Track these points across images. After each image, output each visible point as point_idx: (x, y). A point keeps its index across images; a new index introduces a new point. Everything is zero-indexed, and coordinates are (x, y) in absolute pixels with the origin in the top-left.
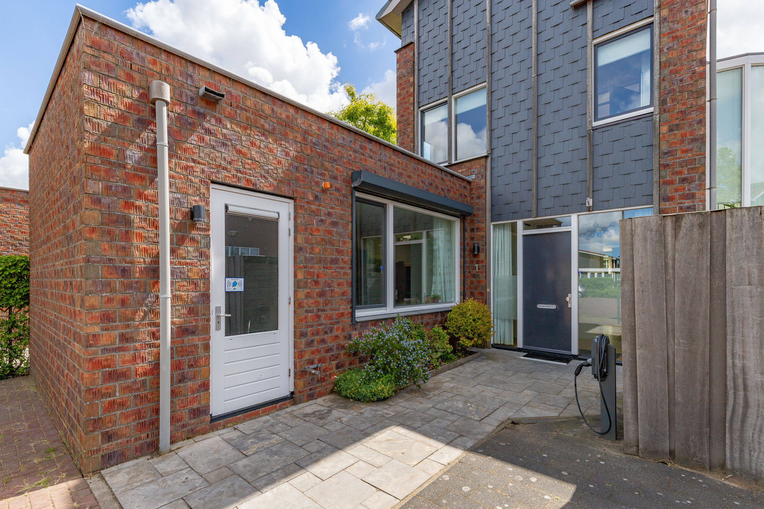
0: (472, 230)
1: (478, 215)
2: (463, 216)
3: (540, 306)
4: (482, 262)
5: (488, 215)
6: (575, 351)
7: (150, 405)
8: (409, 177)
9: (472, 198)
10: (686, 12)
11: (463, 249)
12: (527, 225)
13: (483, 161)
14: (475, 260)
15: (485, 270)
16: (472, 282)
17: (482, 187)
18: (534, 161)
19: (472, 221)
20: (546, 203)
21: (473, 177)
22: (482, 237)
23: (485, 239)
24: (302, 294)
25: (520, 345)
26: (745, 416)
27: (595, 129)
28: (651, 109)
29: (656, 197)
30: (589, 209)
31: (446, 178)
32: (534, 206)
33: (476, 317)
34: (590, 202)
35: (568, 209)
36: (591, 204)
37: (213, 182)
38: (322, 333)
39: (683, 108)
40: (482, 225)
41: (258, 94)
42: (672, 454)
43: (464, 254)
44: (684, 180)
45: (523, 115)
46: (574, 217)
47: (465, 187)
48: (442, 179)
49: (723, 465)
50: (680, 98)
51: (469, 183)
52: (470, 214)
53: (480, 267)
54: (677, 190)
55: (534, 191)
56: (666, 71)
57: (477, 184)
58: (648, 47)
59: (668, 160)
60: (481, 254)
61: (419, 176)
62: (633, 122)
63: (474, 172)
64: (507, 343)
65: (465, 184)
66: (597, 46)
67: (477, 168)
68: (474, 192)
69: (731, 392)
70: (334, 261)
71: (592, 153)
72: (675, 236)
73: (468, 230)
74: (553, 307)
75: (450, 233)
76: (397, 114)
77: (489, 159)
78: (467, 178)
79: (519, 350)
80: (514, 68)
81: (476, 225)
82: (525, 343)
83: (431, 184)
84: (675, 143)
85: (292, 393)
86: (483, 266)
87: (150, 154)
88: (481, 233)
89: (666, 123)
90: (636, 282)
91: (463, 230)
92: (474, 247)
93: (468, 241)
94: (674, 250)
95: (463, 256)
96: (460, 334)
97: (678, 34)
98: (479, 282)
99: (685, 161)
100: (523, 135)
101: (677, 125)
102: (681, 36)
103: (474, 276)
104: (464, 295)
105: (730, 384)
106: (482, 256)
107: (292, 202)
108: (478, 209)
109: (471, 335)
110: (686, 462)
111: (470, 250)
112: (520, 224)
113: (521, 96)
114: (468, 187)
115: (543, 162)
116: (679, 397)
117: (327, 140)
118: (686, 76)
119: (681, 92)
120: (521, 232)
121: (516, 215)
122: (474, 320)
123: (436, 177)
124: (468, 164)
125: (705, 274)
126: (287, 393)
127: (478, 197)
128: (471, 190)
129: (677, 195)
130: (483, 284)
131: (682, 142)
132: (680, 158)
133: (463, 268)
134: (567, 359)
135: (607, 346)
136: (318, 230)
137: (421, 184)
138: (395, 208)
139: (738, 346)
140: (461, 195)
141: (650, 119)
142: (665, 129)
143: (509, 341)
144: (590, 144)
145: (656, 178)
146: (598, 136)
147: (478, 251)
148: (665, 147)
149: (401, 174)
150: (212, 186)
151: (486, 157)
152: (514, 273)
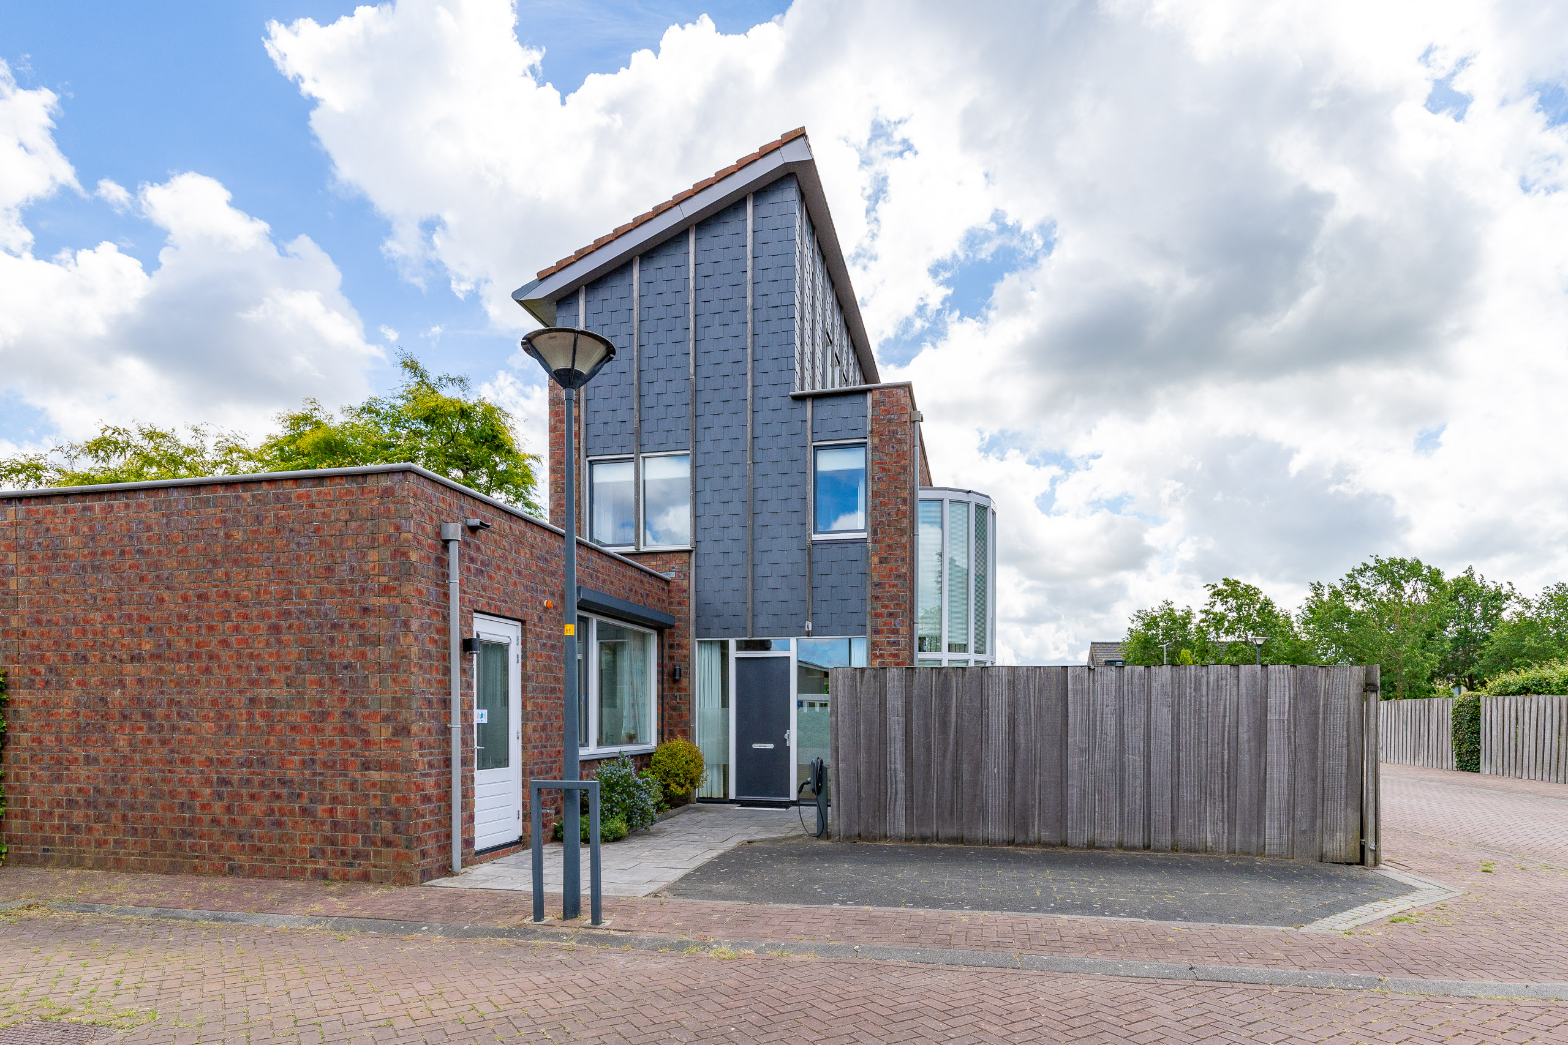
0: (671, 646)
1: (678, 627)
2: (661, 629)
3: (756, 746)
4: (685, 690)
5: (692, 629)
6: (793, 797)
7: (443, 830)
8: (612, 583)
9: (671, 603)
10: (893, 447)
11: (661, 673)
12: (741, 646)
13: (685, 556)
14: (675, 687)
15: (689, 701)
16: (671, 718)
17: (685, 591)
18: (750, 568)
19: (671, 635)
20: (763, 621)
21: (673, 574)
22: (685, 657)
23: (688, 659)
24: (530, 726)
25: (732, 795)
26: (895, 799)
27: (815, 543)
28: (864, 535)
29: (869, 629)
30: (808, 634)
31: (645, 580)
32: (750, 624)
33: (689, 758)
34: (809, 625)
35: (786, 631)
36: (810, 629)
37: (476, 611)
38: (544, 772)
39: (891, 543)
40: (686, 641)
41: (501, 513)
42: (860, 835)
43: (663, 679)
44: (891, 614)
45: (736, 507)
46: (793, 641)
47: (663, 589)
48: (642, 581)
49: (886, 836)
50: (888, 531)
51: (667, 582)
52: (671, 627)
53: (683, 697)
54: (885, 624)
55: (750, 605)
56: (878, 501)
57: (678, 586)
58: (863, 466)
59: (879, 592)
60: (683, 679)
61: (620, 580)
62: (850, 545)
63: (673, 568)
64: (715, 796)
65: (662, 585)
66: (816, 448)
67: (677, 563)
68: (673, 595)
69: (889, 786)
70: (553, 690)
71: (811, 571)
72: (861, 683)
73: (667, 647)
74: (770, 746)
75: (644, 649)
76: (551, 458)
77: (694, 554)
78: (663, 575)
79: (732, 802)
80: (725, 445)
81: (677, 641)
82: (738, 793)
83: (631, 590)
84: (884, 576)
85: (521, 837)
86: (686, 695)
87: (441, 590)
88: (684, 652)
89: (877, 554)
90: (839, 715)
91: (661, 646)
92: (675, 669)
93: (666, 661)
94: (860, 692)
95: (661, 682)
96: (669, 780)
97: (887, 466)
98: (681, 716)
99: (892, 596)
100: (736, 532)
101: (886, 558)
102: (889, 470)
103: (674, 709)
104: (661, 734)
105: (889, 781)
106: (684, 683)
107: (519, 624)
108: (680, 620)
109: (682, 781)
110: (866, 839)
111: (669, 674)
112: (732, 643)
113: (735, 482)
114: (666, 588)
115: (760, 571)
116: (863, 795)
117: (547, 552)
118: (893, 512)
119: (888, 526)
120: (733, 653)
121: (729, 631)
122: (686, 762)
123: (636, 579)
124: (664, 557)
125: (877, 709)
126: (516, 838)
127: (680, 603)
128: (670, 591)
129: (885, 628)
130: (687, 719)
131: (890, 576)
132: (888, 592)
133: (661, 697)
134: (787, 805)
135: (821, 766)
136: (541, 655)
137: (622, 592)
138: (598, 623)
139: (892, 756)
140: (659, 600)
141: (863, 545)
142: (876, 560)
143: (717, 793)
144: (809, 561)
145: (869, 609)
146: (817, 551)
147: (680, 675)
148: (876, 579)
149: (604, 581)
150: (475, 615)
151: (690, 552)
152: (725, 704)
